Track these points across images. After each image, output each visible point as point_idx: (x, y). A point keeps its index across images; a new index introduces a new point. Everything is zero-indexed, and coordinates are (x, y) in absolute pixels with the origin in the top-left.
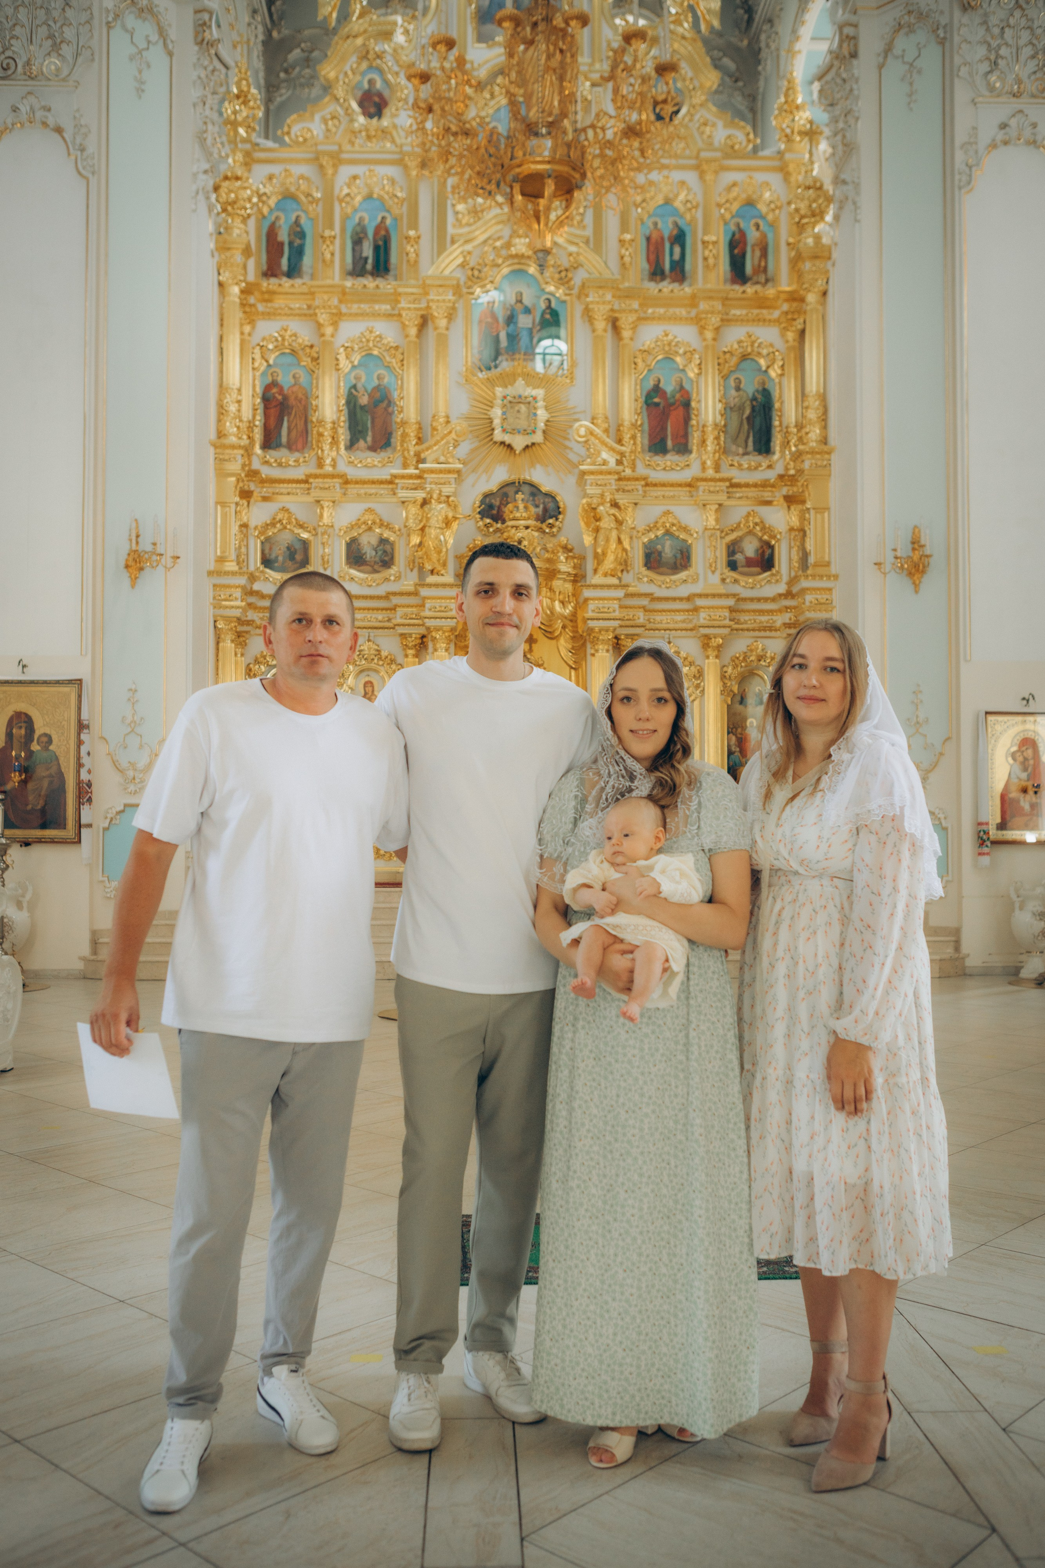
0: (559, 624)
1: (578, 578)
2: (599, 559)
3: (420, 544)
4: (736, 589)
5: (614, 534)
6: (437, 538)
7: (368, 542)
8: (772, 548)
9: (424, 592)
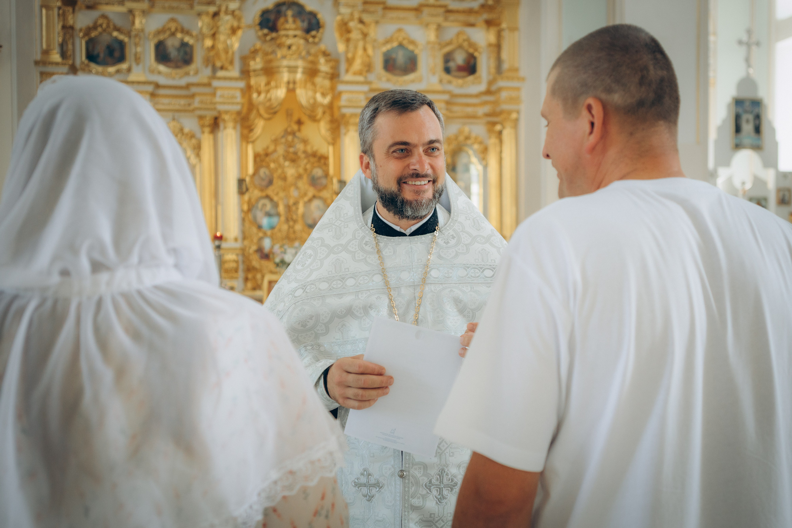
0: (320, 111)
1: (334, 76)
2: (350, 62)
3: (213, 47)
4: (450, 88)
5: (361, 44)
6: (225, 42)
7: (172, 44)
8: (475, 58)
9: (215, 83)
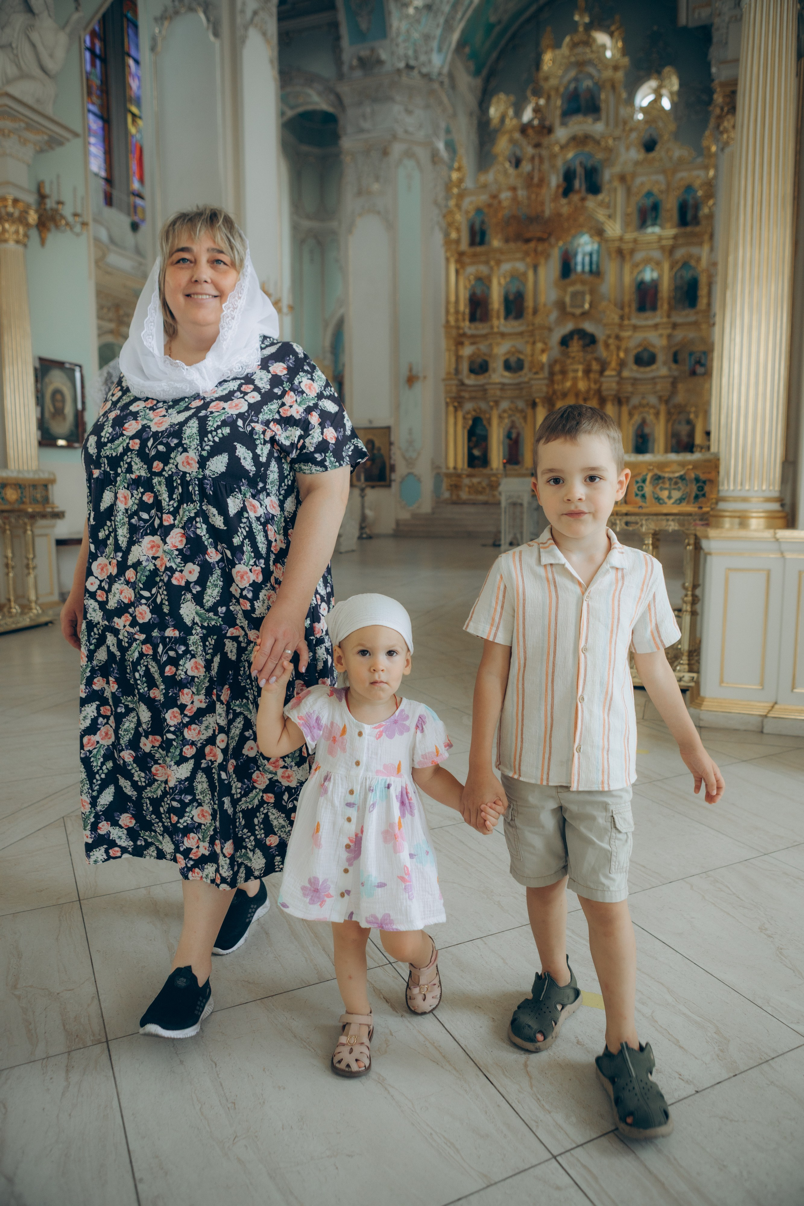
1: (601, 373)
2: (608, 363)
5: (615, 352)
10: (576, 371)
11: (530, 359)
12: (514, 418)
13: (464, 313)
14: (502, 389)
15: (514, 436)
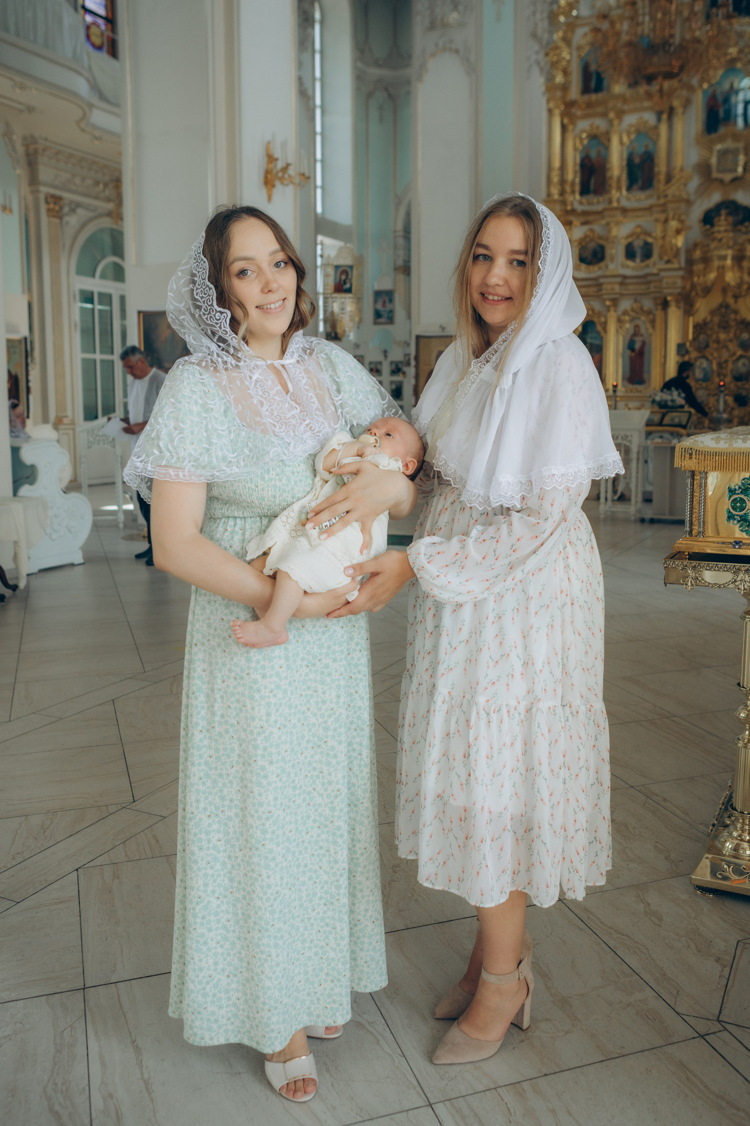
10: (724, 258)
11: (660, 242)
12: (637, 322)
13: (573, 184)
14: (622, 284)
15: (637, 346)
